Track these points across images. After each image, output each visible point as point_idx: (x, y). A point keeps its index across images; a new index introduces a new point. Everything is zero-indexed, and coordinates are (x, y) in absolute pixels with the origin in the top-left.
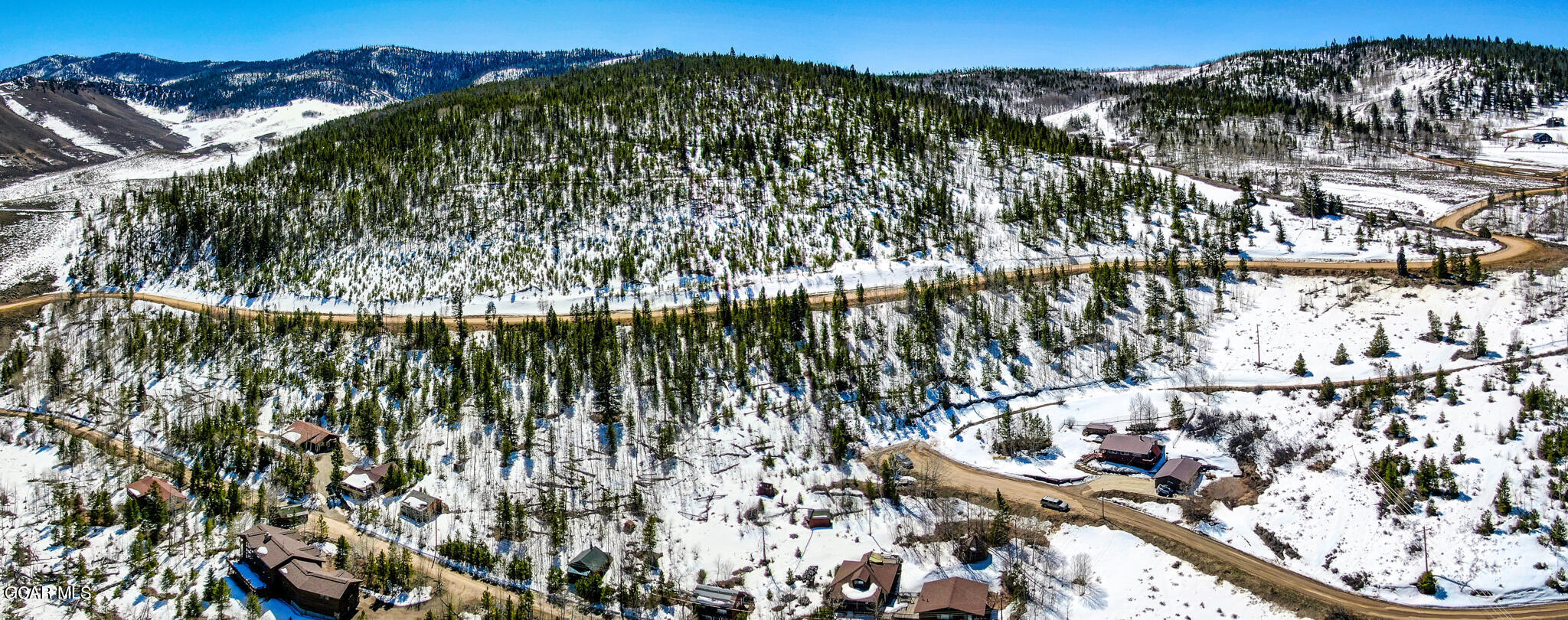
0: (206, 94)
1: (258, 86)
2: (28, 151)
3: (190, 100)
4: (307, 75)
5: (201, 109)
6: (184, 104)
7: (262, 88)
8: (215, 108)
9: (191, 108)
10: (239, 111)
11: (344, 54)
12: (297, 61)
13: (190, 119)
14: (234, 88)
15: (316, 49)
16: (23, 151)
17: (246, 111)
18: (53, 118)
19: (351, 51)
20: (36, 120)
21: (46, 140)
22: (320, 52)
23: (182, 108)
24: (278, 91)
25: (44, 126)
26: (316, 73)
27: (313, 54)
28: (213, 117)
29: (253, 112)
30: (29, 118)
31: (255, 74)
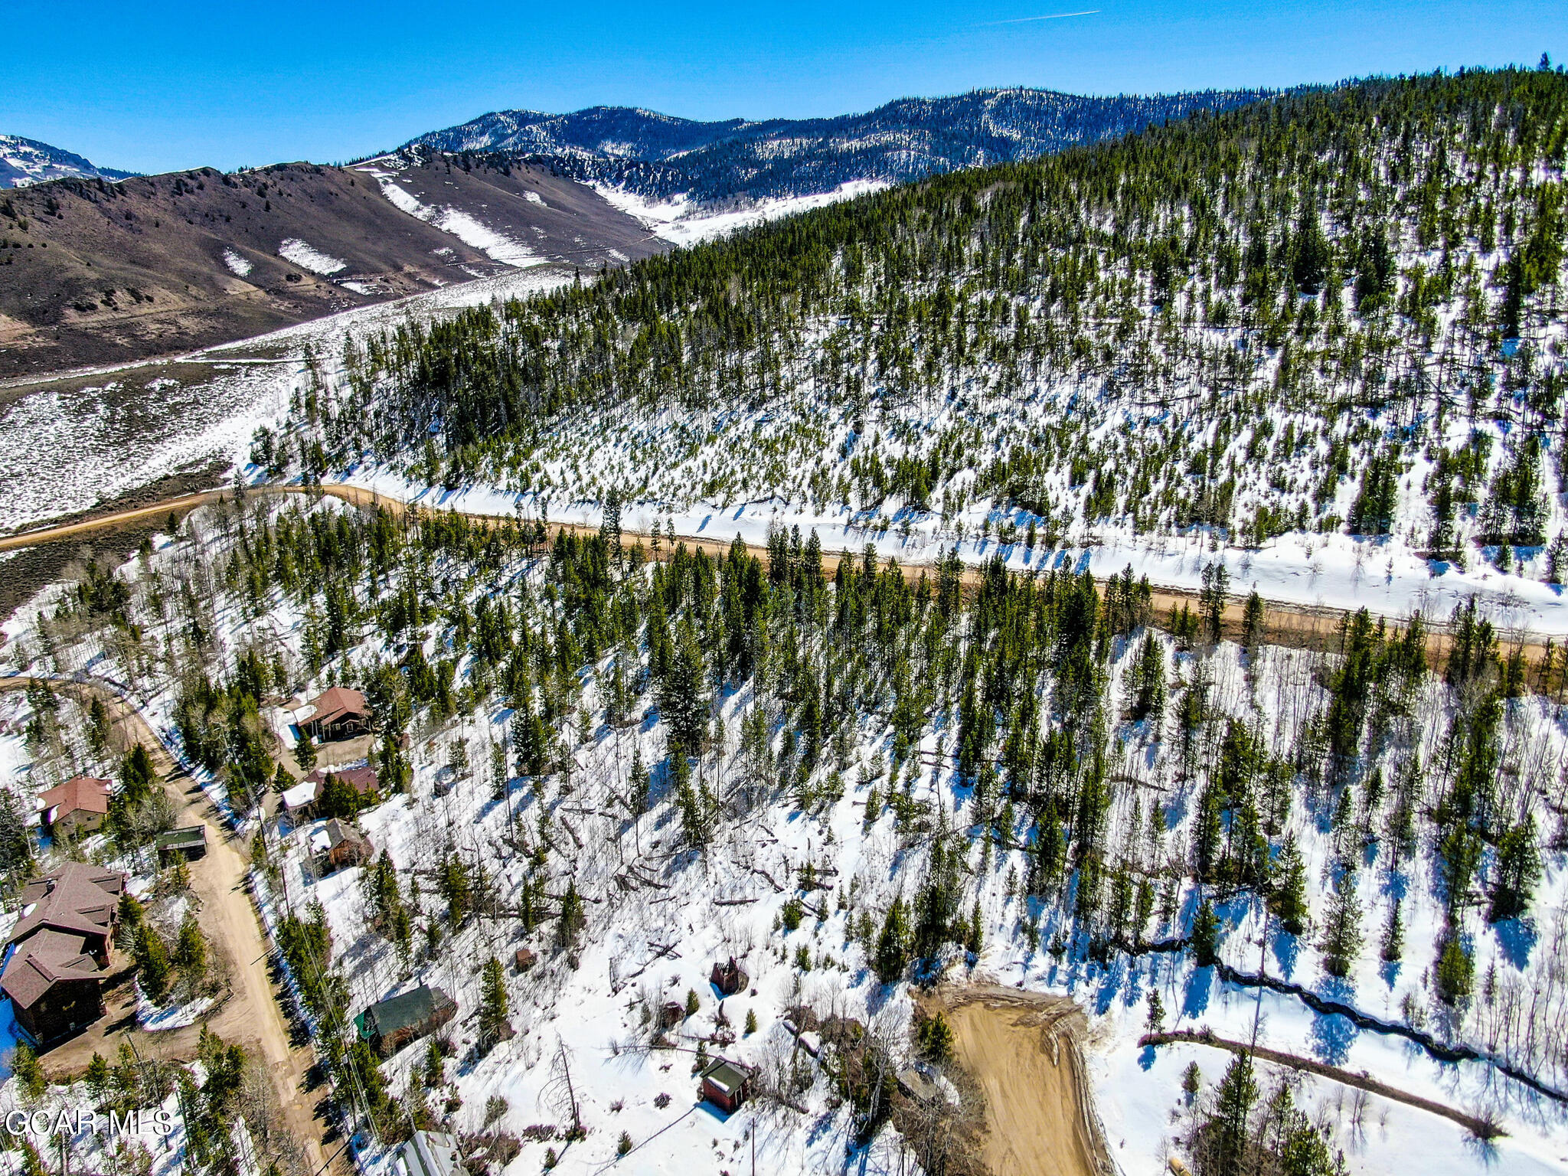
0: (716, 174)
1: (797, 160)
2: (408, 268)
3: (692, 184)
4: (871, 141)
5: (707, 198)
6: (682, 190)
7: (800, 164)
8: (725, 197)
9: (691, 197)
10: (760, 202)
11: (941, 104)
12: (869, 117)
13: (688, 215)
14: (759, 164)
15: (898, 97)
16: (398, 268)
17: (772, 201)
18: (459, 215)
19: (954, 99)
20: (431, 219)
21: (443, 251)
22: (904, 101)
23: (678, 197)
24: (823, 167)
25: (444, 228)
26: (888, 137)
27: (893, 105)
28: (721, 210)
29: (781, 203)
30: (420, 215)
31: (797, 141)
